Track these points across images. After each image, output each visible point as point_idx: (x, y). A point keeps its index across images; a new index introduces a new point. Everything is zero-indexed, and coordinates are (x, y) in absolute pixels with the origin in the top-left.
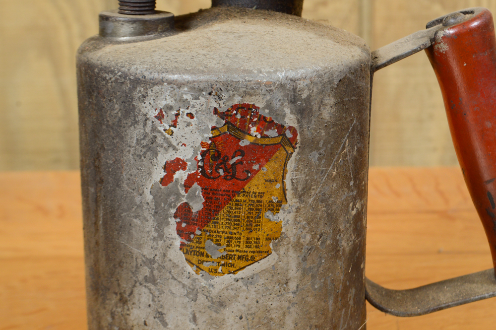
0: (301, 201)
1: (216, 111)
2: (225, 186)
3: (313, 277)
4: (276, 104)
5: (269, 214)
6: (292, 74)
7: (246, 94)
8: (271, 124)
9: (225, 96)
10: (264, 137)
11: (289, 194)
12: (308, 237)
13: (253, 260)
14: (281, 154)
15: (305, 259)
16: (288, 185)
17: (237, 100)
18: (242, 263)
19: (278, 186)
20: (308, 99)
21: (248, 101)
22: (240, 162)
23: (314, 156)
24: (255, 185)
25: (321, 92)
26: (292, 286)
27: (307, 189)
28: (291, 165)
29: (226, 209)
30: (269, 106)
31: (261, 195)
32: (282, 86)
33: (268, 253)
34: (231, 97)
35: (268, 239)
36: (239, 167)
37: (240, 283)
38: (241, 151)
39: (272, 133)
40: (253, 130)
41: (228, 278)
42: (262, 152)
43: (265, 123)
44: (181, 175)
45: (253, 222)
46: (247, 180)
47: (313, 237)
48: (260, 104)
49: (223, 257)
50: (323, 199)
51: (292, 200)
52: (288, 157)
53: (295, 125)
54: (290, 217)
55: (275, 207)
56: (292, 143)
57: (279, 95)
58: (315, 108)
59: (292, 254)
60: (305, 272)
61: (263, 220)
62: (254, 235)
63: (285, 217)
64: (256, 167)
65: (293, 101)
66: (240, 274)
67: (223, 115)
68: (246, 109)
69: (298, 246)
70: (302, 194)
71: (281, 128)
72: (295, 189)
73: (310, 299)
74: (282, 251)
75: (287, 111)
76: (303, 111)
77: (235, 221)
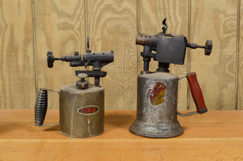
0: (167, 96)
1: (156, 83)
2: (157, 93)
3: (168, 107)
4: (164, 82)
5: (162, 97)
6: (166, 79)
7: (160, 81)
8: (163, 85)
9: (157, 81)
10: (162, 87)
11: (165, 95)
12: (168, 101)
13: (160, 104)
14: (164, 89)
15: (167, 104)
16: (165, 94)
17: (159, 82)
18: (158, 104)
19: (164, 93)
20: (168, 82)
21: (160, 82)
22: (159, 90)
23: (169, 90)
24: (161, 93)
25: (170, 81)
26: (165, 108)
27: (168, 94)
28: (166, 91)
29: (157, 96)
30: (163, 82)
31: (161, 94)
32: (165, 80)
33: (162, 103)
34: (158, 81)
35: (162, 101)
36: (159, 91)
37: (158, 107)
38: (159, 88)
39: (163, 86)
40: (161, 85)
41: (156, 106)
42: (162, 89)
43: (162, 85)
44: (151, 91)
45: (160, 98)
46: (160, 92)
47: (169, 101)
48: (162, 82)
49: (156, 103)
50: (170, 96)
51: (166, 96)
52: (165, 90)
53: (166, 85)
54: (165, 98)
55: (163, 96)
56: (166, 88)
57: (164, 81)
58: (169, 83)
59: (165, 103)
60: (167, 106)
61: (162, 98)
62: (160, 100)
63: (164, 98)
64: (161, 91)
65: (166, 82)
66: (158, 105)
67: (157, 83)
68: (160, 83)
69: (166, 102)
70: (167, 95)
71: (164, 86)
72: (166, 94)
73: (168, 110)
74: (164, 103)
75: (165, 83)
76: (168, 84)
77: (158, 98)
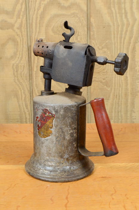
0: (56, 128)
1: (42, 109)
2: (43, 122)
3: (59, 142)
4: (51, 110)
5: (50, 129)
6: (54, 105)
7: (46, 107)
8: (50, 113)
9: (43, 107)
10: (49, 115)
11: (53, 126)
12: (57, 135)
13: (47, 136)
14: (52, 118)
15: (57, 138)
16: (53, 124)
17: (45, 108)
18: (46, 137)
19: (51, 124)
20: (57, 110)
21: (46, 108)
22: (45, 119)
23: (59, 120)
24: (48, 123)
25: (60, 109)
26: (54, 143)
27: (57, 126)
28: (54, 121)
29: (43, 127)
30: (50, 110)
31: (49, 125)
32: (52, 107)
33: (50, 136)
34: (44, 107)
35: (50, 133)
36: (45, 120)
37: (45, 140)
38: (45, 117)
39: (50, 115)
40: (47, 113)
41: (44, 138)
42: (49, 118)
44: (38, 119)
45: (47, 130)
46: (46, 122)
47: (59, 135)
48: (48, 109)
49: (43, 135)
50: (61, 128)
51: (54, 127)
52: (53, 119)
53: (55, 114)
54: (54, 130)
56: (54, 117)
57: (51, 108)
58: (59, 111)
59: (54, 137)
60: (57, 141)
61: (49, 130)
62: (47, 132)
63: (53, 130)
64: (48, 120)
65: (54, 110)
66: (45, 138)
67: (43, 110)
69: (55, 135)
71: (52, 114)
72: (55, 125)
73: (58, 146)
74: (52, 136)
75: (53, 111)
76: (56, 112)
77: (44, 128)
